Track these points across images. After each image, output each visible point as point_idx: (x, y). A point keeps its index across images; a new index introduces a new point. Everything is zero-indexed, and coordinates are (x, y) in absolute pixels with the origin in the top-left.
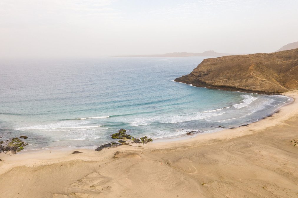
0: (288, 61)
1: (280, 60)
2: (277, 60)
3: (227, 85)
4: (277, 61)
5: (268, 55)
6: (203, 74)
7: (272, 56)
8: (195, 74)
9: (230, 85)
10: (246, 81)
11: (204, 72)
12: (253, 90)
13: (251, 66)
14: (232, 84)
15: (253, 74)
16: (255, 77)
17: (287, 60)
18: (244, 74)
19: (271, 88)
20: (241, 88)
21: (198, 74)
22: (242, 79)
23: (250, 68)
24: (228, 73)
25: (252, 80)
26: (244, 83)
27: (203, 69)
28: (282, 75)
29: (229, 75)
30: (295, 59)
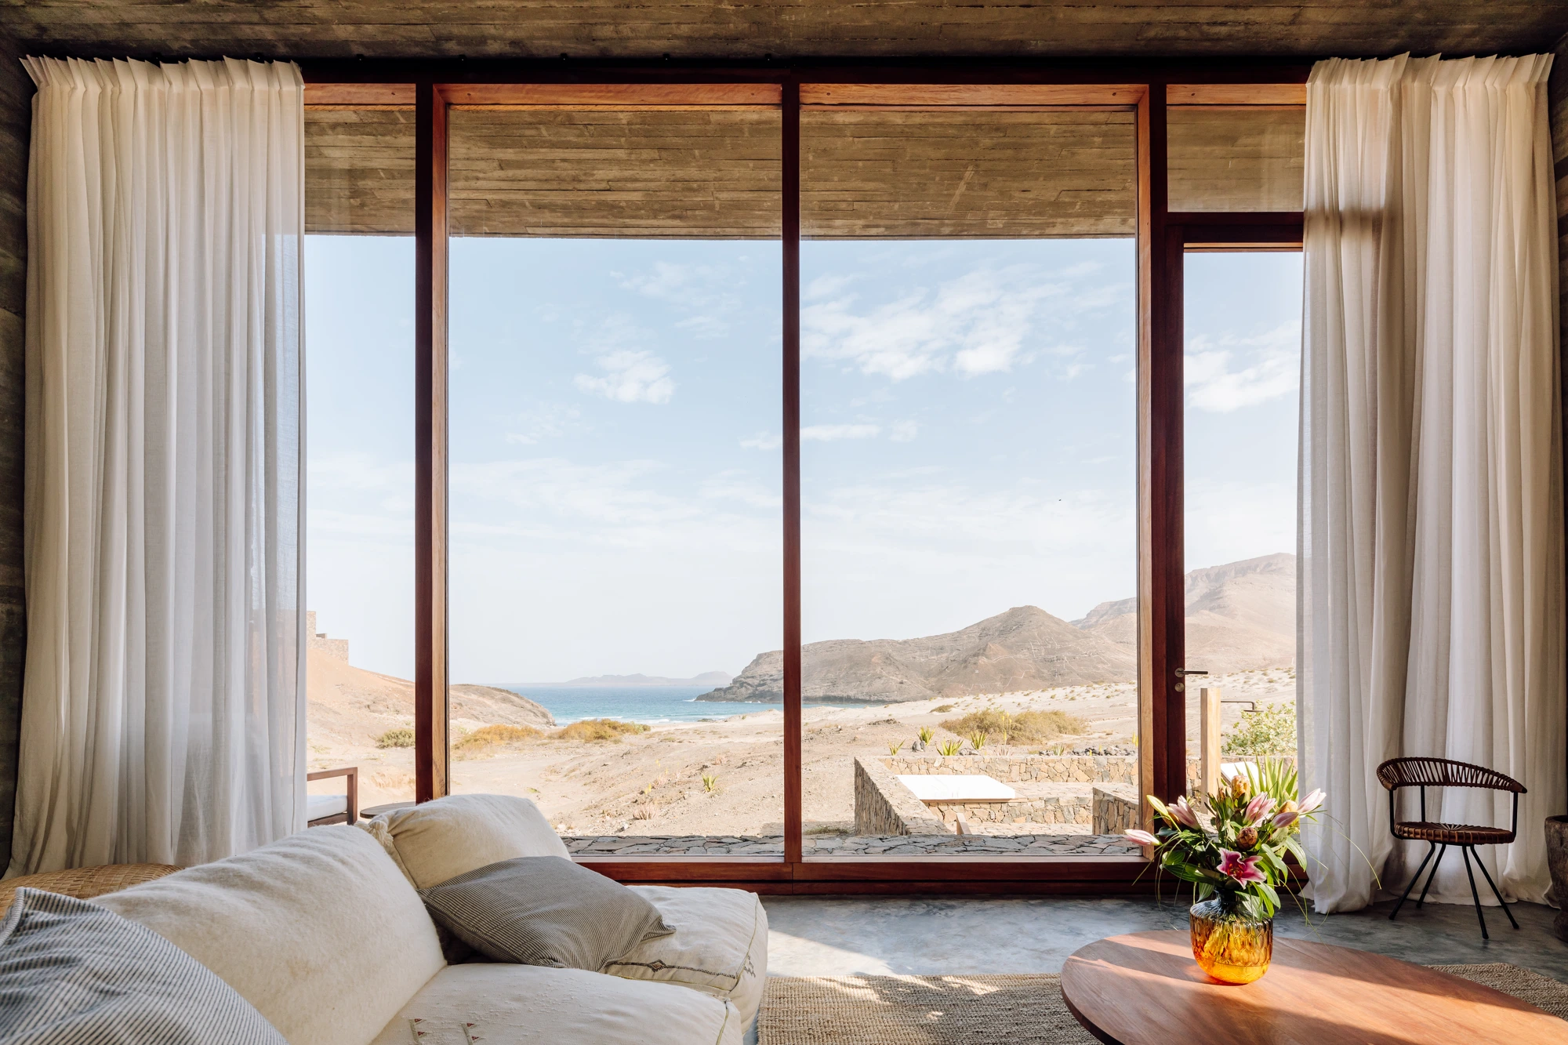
0: (939, 656)
1: (924, 653)
2: (918, 653)
3: (833, 694)
4: (919, 656)
5: (900, 644)
6: (771, 680)
7: (908, 646)
8: (750, 683)
9: (840, 693)
10: (870, 685)
11: (771, 676)
12: (887, 699)
13: (873, 656)
14: (841, 691)
15: (881, 672)
16: (886, 677)
17: (937, 654)
18: (863, 672)
19: (919, 695)
20: (863, 698)
21: (756, 682)
22: (861, 682)
23: (873, 660)
24: (828, 672)
25: (882, 681)
26: (866, 690)
27: (768, 669)
28: (933, 680)
29: (831, 676)
30: (952, 653)
